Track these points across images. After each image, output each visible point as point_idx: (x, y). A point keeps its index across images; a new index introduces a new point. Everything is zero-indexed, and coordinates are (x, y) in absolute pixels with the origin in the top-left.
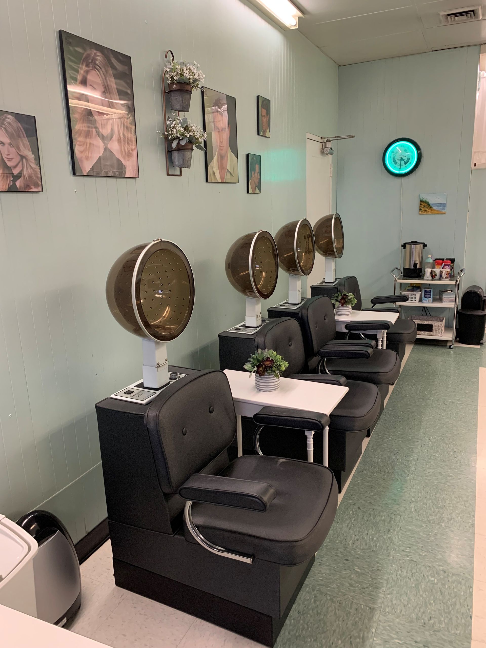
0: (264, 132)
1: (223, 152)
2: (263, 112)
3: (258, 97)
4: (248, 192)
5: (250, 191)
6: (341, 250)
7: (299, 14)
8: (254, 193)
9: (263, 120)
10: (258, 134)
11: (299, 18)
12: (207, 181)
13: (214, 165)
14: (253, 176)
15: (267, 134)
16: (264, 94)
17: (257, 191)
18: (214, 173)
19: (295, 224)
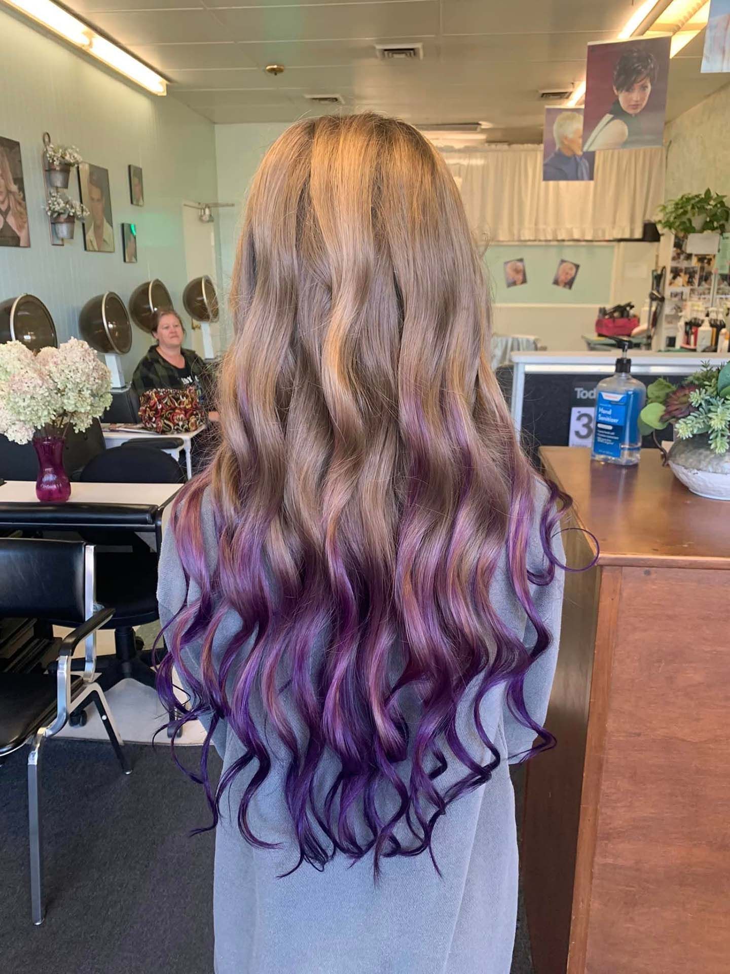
0: (138, 201)
1: (98, 222)
2: (135, 180)
3: (129, 167)
4: (125, 260)
5: (127, 260)
6: (216, 313)
7: (165, 82)
8: (131, 262)
9: (136, 189)
10: (132, 203)
11: (167, 86)
12: (86, 249)
13: (90, 235)
14: (129, 245)
15: (141, 203)
16: (134, 163)
17: (134, 260)
18: (91, 242)
19: (148, 284)
